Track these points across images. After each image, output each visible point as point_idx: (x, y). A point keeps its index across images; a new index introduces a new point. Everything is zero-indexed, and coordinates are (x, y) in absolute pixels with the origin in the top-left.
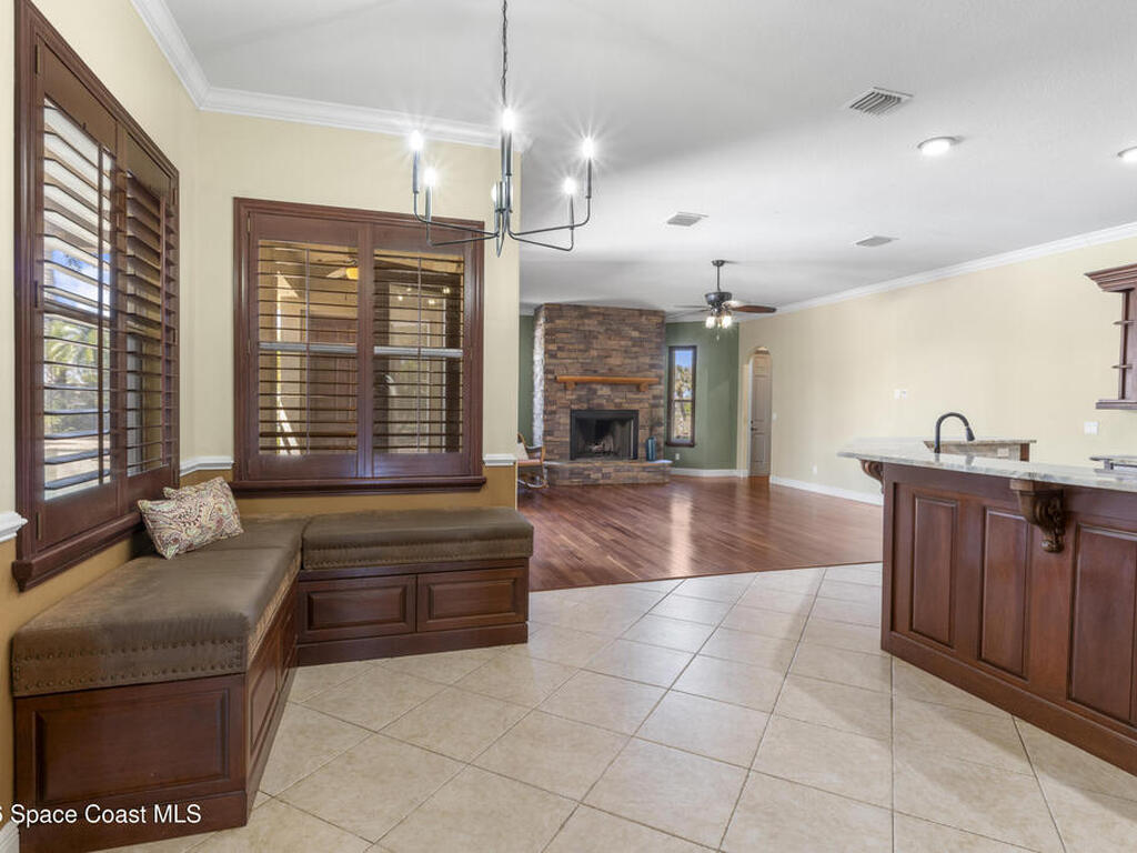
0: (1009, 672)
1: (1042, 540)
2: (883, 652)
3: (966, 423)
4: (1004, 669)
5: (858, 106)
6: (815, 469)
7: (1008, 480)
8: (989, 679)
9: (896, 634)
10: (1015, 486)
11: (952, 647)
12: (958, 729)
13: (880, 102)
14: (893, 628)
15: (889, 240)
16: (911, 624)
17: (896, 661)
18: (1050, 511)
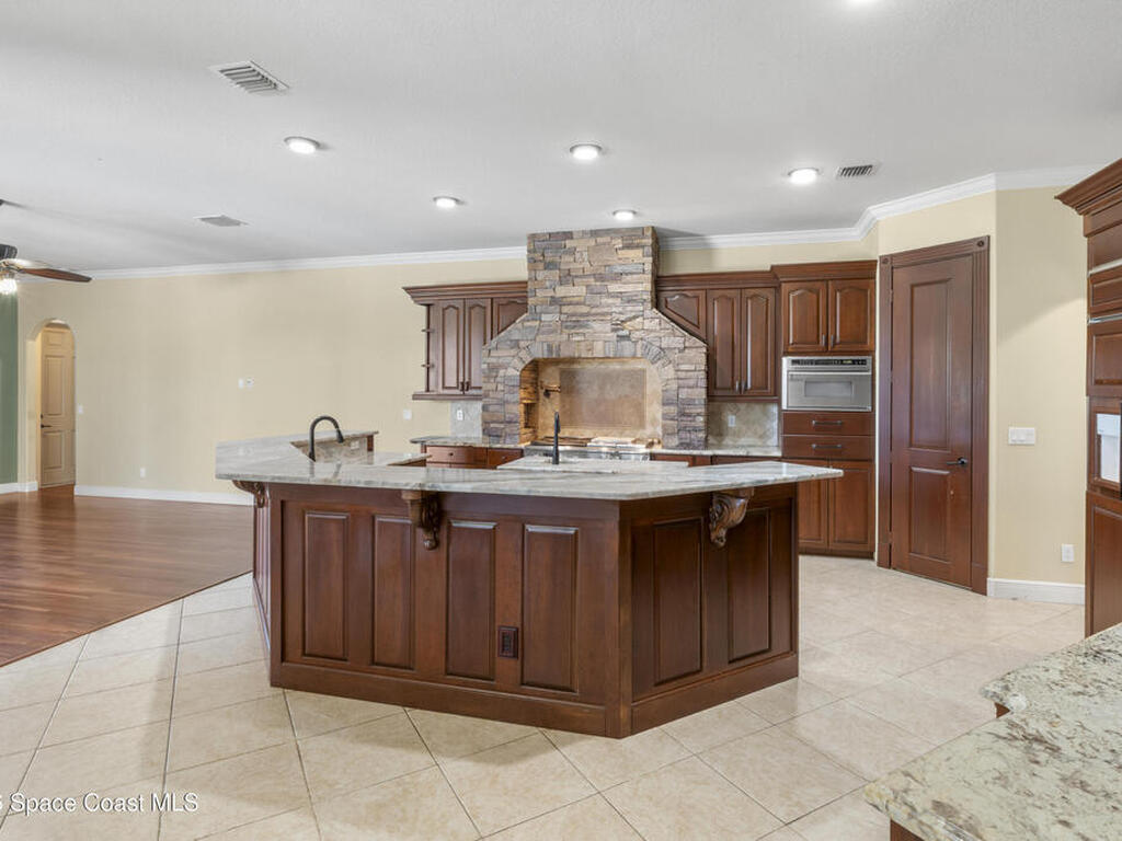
0: (402, 668)
1: (424, 540)
2: (272, 689)
3: (336, 426)
4: (395, 666)
5: (228, 73)
6: (143, 472)
7: (399, 491)
8: (383, 680)
9: (287, 664)
10: (407, 497)
11: (346, 660)
12: (366, 749)
13: (255, 80)
14: (283, 659)
15: (238, 223)
16: (304, 649)
17: (292, 695)
18: (431, 514)
